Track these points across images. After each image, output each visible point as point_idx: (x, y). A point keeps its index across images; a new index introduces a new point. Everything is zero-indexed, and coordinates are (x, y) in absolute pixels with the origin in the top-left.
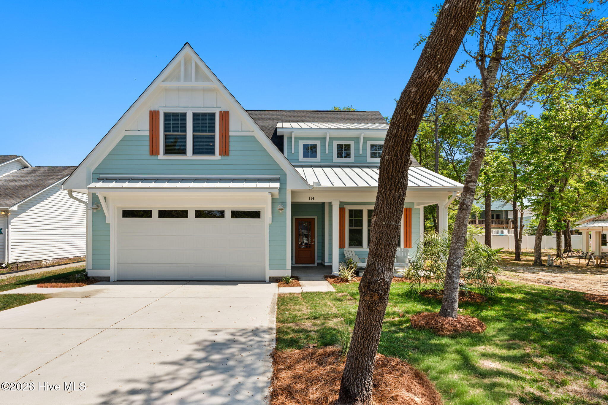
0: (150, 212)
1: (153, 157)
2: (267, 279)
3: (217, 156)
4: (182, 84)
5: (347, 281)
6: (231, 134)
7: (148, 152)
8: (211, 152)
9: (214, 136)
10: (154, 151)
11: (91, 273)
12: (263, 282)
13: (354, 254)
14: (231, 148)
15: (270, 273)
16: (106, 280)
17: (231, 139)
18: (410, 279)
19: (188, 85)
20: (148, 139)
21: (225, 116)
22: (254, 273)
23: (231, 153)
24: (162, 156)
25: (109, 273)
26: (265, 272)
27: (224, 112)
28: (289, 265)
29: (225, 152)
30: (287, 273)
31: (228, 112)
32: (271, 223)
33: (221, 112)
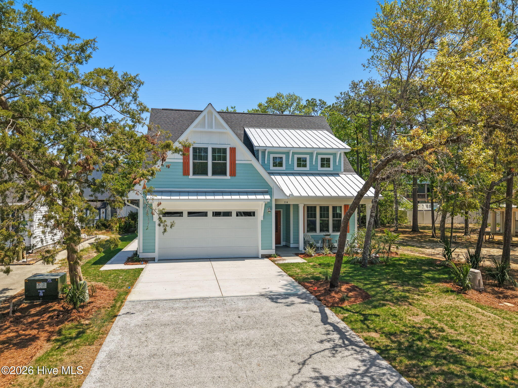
0: (182, 213)
1: (185, 177)
2: (260, 256)
3: (228, 177)
4: (206, 129)
5: (311, 256)
6: (237, 162)
7: (182, 173)
8: (225, 174)
9: (226, 163)
10: (186, 173)
11: (141, 255)
12: (257, 258)
13: (311, 238)
14: (237, 172)
15: (262, 252)
16: (153, 260)
17: (237, 166)
18: (348, 254)
19: (210, 130)
20: (182, 165)
21: (233, 150)
22: (252, 253)
23: (237, 174)
24: (191, 176)
25: (155, 255)
26: (258, 252)
27: (233, 148)
28: (274, 247)
29: (233, 174)
30: (273, 252)
31: (235, 148)
32: (262, 219)
33: (230, 148)
